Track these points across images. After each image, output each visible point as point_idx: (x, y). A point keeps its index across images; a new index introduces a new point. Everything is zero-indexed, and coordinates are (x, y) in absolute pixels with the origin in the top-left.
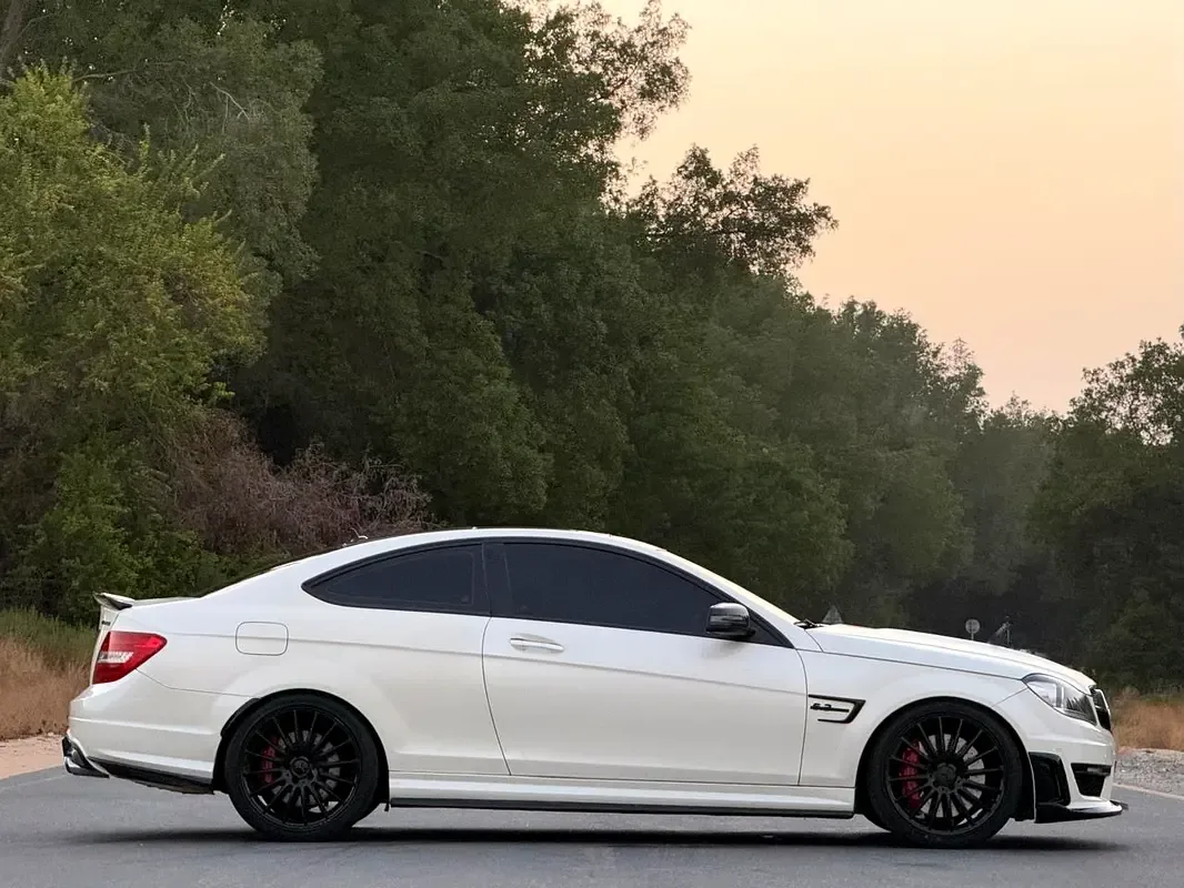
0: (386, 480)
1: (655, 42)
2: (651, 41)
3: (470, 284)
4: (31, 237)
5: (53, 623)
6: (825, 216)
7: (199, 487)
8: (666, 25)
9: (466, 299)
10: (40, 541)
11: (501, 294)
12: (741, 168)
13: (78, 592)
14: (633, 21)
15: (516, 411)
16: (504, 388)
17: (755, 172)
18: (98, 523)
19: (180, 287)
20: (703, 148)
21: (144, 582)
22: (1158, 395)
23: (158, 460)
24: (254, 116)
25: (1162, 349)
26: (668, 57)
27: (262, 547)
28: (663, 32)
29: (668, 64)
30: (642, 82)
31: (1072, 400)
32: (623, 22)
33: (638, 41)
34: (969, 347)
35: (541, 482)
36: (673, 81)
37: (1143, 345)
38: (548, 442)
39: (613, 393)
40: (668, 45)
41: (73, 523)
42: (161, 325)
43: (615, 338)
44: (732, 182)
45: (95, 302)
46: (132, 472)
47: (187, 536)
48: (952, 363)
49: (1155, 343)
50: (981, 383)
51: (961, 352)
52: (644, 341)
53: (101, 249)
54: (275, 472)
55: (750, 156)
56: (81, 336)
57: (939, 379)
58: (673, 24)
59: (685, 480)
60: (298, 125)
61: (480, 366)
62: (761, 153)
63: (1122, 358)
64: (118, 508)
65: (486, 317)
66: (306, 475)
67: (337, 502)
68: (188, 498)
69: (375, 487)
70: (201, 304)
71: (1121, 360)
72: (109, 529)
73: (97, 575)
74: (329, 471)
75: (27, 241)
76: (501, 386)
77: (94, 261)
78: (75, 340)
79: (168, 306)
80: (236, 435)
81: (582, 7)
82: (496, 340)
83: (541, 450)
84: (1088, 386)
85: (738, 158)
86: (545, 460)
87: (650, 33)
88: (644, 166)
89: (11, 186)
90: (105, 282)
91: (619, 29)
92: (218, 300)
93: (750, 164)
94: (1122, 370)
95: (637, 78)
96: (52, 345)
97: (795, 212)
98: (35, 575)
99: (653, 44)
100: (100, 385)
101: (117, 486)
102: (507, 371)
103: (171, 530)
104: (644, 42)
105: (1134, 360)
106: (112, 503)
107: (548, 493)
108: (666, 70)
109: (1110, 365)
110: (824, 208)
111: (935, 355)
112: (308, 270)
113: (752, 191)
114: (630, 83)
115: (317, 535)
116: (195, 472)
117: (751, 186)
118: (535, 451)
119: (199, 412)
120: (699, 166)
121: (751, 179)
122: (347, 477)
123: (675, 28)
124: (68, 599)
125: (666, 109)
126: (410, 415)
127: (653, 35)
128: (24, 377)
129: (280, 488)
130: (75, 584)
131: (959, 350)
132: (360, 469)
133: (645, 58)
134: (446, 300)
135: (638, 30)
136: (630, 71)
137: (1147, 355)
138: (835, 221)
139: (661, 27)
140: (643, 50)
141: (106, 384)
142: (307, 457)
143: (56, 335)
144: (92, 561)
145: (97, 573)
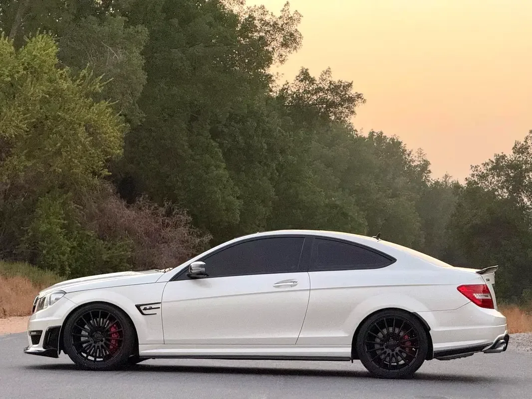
0: (173, 211)
1: (287, 23)
2: (285, 22)
3: (209, 127)
4: (30, 108)
5: (35, 269)
6: (361, 98)
7: (96, 213)
8: (292, 15)
9: (207, 133)
10: (30, 234)
11: (223, 131)
12: (324, 77)
13: (45, 256)
14: (278, 14)
15: (227, 181)
16: (222, 172)
17: (330, 79)
18: (54, 226)
19: (91, 130)
20: (306, 68)
21: (73, 252)
22: (502, 177)
23: (79, 201)
24: (120, 57)
25: (503, 157)
26: (292, 29)
27: (122, 238)
28: (291, 18)
29: (293, 32)
30: (282, 40)
31: (466, 178)
32: (274, 14)
33: (280, 23)
34: (424, 152)
35: (238, 211)
36: (295, 39)
37: (495, 155)
38: (241, 194)
39: (269, 174)
40: (293, 24)
41: (44, 227)
42: (84, 145)
43: (270, 150)
44: (320, 83)
45: (56, 136)
46: (68, 206)
47: (91, 233)
48: (417, 159)
49: (501, 154)
50: (430, 168)
51: (421, 154)
52: (282, 151)
53: (60, 114)
54: (128, 207)
55: (328, 72)
56: (50, 149)
57: (410, 166)
58: (295, 15)
59: (299, 211)
60: (138, 60)
61: (213, 162)
62: (332, 70)
63: (488, 161)
64: (62, 221)
65: (216, 142)
66: (140, 209)
67: (153, 220)
68: (91, 218)
69: (169, 213)
70: (100, 137)
71: (487, 162)
72: (59, 230)
73: (53, 249)
74: (150, 206)
75: (28, 110)
76: (221, 171)
77: (56, 118)
78: (48, 151)
79: (87, 138)
80: (111, 191)
81: (257, 8)
82: (219, 151)
83: (238, 198)
84: (472, 173)
85: (323, 73)
86: (239, 202)
87: (285, 19)
88: (282, 75)
89: (22, 86)
90: (61, 127)
91: (272, 17)
92: (108, 135)
93: (327, 75)
94: (488, 166)
95: (280, 38)
96: (37, 153)
97: (347, 96)
98: (28, 248)
99: (286, 24)
100: (58, 170)
101: (62, 212)
102: (224, 165)
103: (84, 230)
104: (282, 23)
105: (492, 162)
106: (59, 219)
107: (240, 216)
108: (291, 35)
109: (483, 164)
110: (360, 95)
111: (409, 155)
112: (141, 121)
113: (329, 87)
114: (276, 40)
115: (144, 234)
116: (94, 206)
117: (329, 85)
118: (236, 198)
119: (96, 181)
120: (305, 76)
121: (328, 82)
122: (157, 209)
123: (296, 17)
124: (42, 258)
125: (292, 51)
126: (182, 182)
127: (286, 20)
128: (25, 167)
129: (129, 214)
130: (44, 252)
131: (420, 153)
132: (163, 206)
133: (283, 30)
134: (199, 134)
135: (281, 18)
136: (277, 35)
137: (497, 160)
138: (365, 100)
139: (290, 16)
140: (282, 26)
141: (61, 170)
142: (141, 201)
143: (39, 149)
144: (51, 243)
145: (53, 248)
